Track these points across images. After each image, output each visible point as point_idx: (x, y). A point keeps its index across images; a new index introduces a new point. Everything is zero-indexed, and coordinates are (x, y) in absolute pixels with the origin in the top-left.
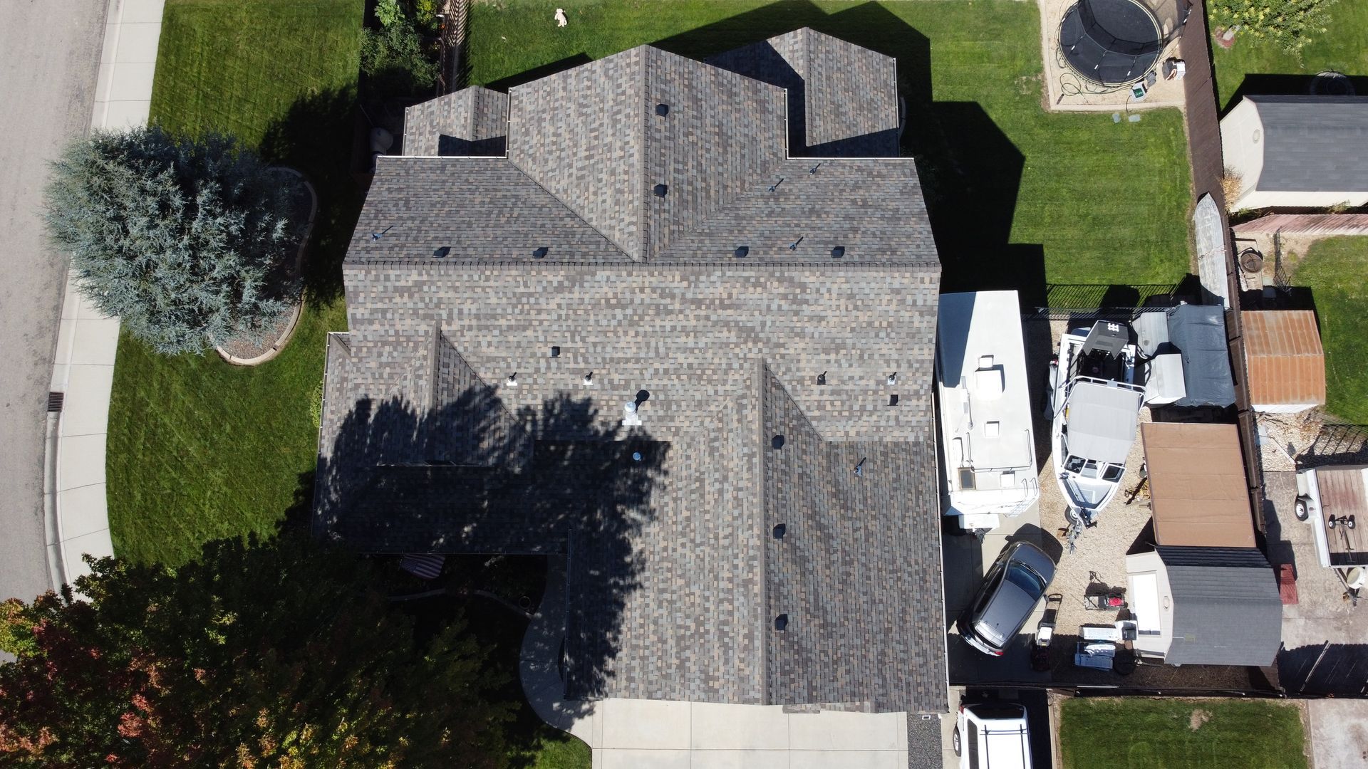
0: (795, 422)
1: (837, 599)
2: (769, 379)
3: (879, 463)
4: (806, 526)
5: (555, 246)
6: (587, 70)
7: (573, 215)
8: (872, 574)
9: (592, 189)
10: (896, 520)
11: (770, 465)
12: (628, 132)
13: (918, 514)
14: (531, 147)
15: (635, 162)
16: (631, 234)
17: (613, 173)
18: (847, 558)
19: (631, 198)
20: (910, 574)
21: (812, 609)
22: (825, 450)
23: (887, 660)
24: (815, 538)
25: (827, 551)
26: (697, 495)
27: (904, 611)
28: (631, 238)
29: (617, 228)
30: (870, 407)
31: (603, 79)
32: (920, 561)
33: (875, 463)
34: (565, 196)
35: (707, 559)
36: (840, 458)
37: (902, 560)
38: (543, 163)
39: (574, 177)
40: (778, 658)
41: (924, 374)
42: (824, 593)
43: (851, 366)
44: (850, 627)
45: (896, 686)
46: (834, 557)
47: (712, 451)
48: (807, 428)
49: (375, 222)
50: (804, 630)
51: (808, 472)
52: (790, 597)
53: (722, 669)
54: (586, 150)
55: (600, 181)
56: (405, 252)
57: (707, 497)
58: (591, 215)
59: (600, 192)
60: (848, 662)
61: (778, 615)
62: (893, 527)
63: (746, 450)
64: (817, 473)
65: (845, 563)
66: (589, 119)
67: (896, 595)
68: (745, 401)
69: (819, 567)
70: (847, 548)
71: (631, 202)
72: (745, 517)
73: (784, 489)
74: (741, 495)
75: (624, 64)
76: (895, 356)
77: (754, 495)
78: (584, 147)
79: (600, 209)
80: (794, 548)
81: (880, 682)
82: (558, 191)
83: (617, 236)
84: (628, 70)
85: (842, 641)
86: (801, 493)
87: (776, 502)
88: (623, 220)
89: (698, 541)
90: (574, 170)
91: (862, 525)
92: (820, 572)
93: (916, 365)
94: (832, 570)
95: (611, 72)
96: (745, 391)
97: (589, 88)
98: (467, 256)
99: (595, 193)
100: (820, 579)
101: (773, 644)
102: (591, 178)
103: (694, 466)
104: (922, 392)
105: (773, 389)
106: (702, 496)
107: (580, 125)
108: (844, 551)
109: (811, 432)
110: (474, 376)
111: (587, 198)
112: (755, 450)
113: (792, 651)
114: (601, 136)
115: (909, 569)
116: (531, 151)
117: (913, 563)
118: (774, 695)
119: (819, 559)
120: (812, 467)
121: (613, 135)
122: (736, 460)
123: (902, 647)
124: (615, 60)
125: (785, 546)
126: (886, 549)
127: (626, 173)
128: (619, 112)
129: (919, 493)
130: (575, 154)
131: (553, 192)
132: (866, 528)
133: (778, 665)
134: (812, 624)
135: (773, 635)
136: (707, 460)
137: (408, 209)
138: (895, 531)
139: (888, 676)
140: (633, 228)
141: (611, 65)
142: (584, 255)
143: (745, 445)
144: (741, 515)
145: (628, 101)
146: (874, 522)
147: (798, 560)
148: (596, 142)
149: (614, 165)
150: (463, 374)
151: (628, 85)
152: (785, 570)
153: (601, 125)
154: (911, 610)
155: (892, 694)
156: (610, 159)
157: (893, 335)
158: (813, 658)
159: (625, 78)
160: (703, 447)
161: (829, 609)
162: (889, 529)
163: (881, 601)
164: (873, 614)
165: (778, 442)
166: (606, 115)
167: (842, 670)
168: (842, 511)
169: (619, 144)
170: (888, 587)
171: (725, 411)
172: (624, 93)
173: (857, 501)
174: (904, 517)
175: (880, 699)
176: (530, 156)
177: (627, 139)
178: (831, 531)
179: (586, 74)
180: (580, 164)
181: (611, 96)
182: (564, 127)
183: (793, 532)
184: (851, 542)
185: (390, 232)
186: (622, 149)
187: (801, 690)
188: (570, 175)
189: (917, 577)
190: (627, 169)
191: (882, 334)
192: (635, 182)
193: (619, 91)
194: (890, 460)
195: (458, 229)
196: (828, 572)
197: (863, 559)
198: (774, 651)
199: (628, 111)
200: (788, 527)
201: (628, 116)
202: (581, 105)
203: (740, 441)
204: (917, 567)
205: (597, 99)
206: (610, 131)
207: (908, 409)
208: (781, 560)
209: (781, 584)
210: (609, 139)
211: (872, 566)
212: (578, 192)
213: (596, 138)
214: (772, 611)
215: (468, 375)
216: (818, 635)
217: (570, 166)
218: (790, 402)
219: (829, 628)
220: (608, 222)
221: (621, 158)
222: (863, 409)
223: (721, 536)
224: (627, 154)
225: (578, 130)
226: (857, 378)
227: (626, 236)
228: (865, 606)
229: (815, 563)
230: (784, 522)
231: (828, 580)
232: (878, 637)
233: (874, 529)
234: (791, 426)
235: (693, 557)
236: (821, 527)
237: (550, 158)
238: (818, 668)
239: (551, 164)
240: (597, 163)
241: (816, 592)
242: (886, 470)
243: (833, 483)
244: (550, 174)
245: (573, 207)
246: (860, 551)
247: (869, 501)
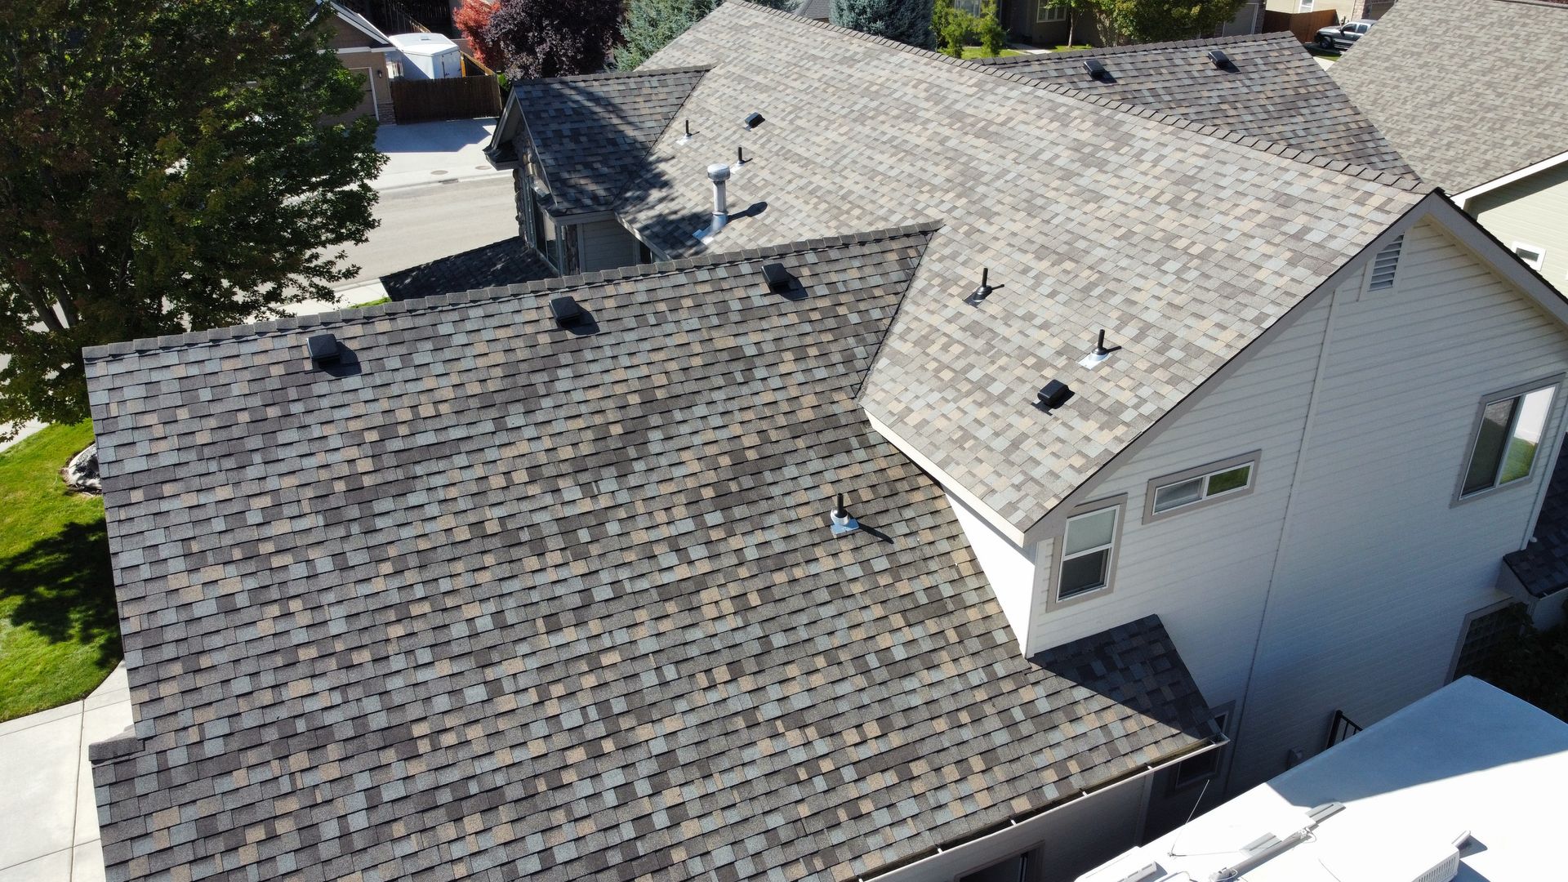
0: (854, 318)
1: (449, 521)
2: (911, 242)
3: (903, 588)
4: (619, 389)
8: (569, 635)
10: (775, 692)
11: (721, 272)
13: (835, 782)
18: (584, 535)
20: (625, 792)
21: (396, 444)
22: (836, 409)
23: (299, 761)
24: (598, 420)
25: (579, 467)
27: (491, 800)
30: (996, 389)
32: (689, 829)
33: (895, 570)
36: (843, 459)
37: (659, 747)
40: (229, 365)
41: (1174, 381)
42: (456, 476)
43: (1052, 295)
44: (378, 585)
45: (207, 829)
46: (571, 491)
48: (860, 352)
50: (328, 430)
51: (760, 373)
52: (411, 373)
60: (259, 597)
61: (351, 345)
62: (746, 683)
64: (769, 397)
65: (567, 528)
67: (536, 748)
69: (524, 447)
70: (613, 528)
73: (683, 314)
76: (1151, 317)
80: (549, 365)
81: (213, 749)
85: (324, 564)
86: (697, 362)
87: (642, 298)
91: (704, 567)
92: (509, 452)
93: (1175, 354)
94: (533, 490)
100: (491, 454)
101: (266, 343)
104: (1128, 415)
105: (893, 257)
108: (598, 520)
109: (860, 364)
110: (669, 118)
113: (256, 401)
115: (643, 788)
117: (670, 797)
118: (116, 368)
119: (547, 443)
120: (776, 382)
123: (359, 821)
125: (544, 339)
126: (670, 673)
129: (900, 762)
132: (700, 583)
133: (211, 366)
134: (353, 453)
135: (291, 340)
138: (738, 695)
139: (239, 778)
146: (727, 607)
147: (522, 380)
152: (481, 348)
154: (504, 833)
155: (172, 817)
157: (1192, 275)
161: (413, 500)
162: (736, 670)
163: (495, 689)
164: (445, 668)
165: (784, 284)
167: (231, 581)
168: (708, 493)
170: (552, 708)
173: (760, 537)
174: (796, 719)
175: (147, 763)
178: (639, 466)
183: (589, 355)
184: (638, 537)
187: (143, 448)
189: (628, 832)
191: (1171, 266)
194: (932, 626)
196: (521, 476)
197: (602, 593)
198: (246, 348)
200: (594, 340)
204: (661, 820)
207: (1064, 433)
208: (501, 334)
209: (440, 343)
211: (594, 627)
214: (357, 330)
216: (324, 475)
218: (893, 300)
219: (354, 512)
226: (1038, 321)
228: (459, 630)
229: (531, 432)
230: (603, 327)
231: (498, 482)
232: (372, 704)
233: (710, 612)
234: (842, 310)
236: (636, 432)
241: (440, 451)
242: (897, 621)
243: (769, 450)
246: (624, 574)
247: (780, 578)
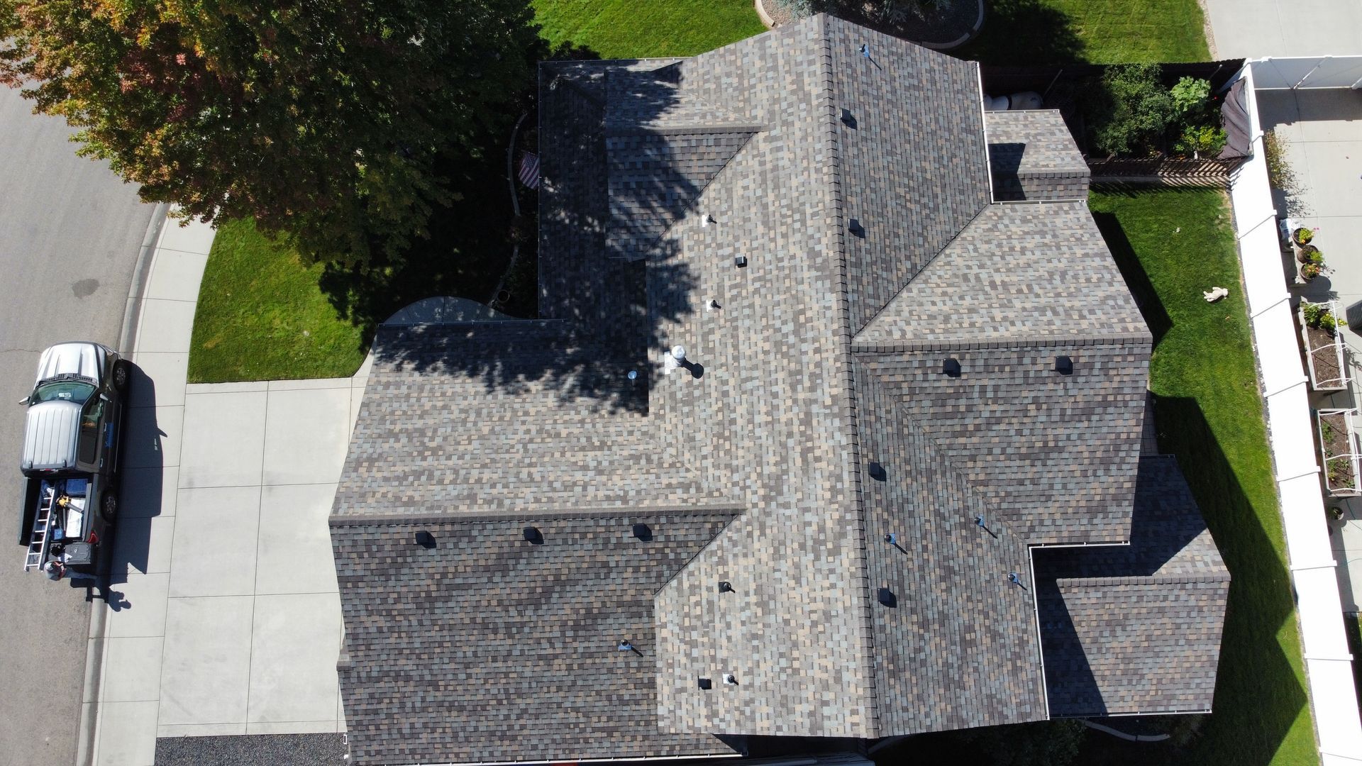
0: (672, 556)
1: (462, 615)
2: (723, 519)
3: (640, 675)
4: (545, 573)
5: (868, 246)
6: (1113, 277)
7: (915, 272)
8: (500, 664)
9: (950, 290)
10: (572, 699)
11: (613, 522)
12: (1029, 324)
13: (583, 731)
14: (1006, 226)
15: (986, 334)
16: (890, 333)
17: (971, 310)
18: (514, 630)
19: (937, 331)
20: (507, 717)
21: (446, 581)
22: (643, 598)
23: (401, 683)
24: (532, 585)
25: (519, 602)
26: (586, 444)
27: (461, 709)
28: (884, 333)
29: (898, 318)
30: (695, 653)
31: (1101, 294)
32: (525, 732)
33: (639, 669)
34: (942, 263)
35: (507, 456)
36: (637, 620)
37: (523, 706)
38: (986, 239)
39: (968, 271)
40: (384, 537)
41: (738, 723)
42: (468, 598)
43: (743, 623)
44: (433, 633)
45: (372, 696)
46: (513, 612)
47: (636, 458)
48: (667, 573)
49: (886, 52)
50: (421, 571)
51: (612, 576)
52: (457, 551)
53: (379, 475)
54: (1002, 281)
55: (962, 298)
56: (845, 79)
57: (581, 454)
58: (915, 291)
59: (947, 298)
60: (391, 630)
61: (434, 535)
62: (562, 694)
63: (632, 493)
64: (612, 587)
65: (508, 626)
66: (1045, 283)
67: (480, 697)
68: (693, 491)
69: (498, 591)
70: (526, 630)
71: (932, 331)
72: (550, 494)
73: (586, 541)
74: (578, 489)
75: (1124, 315)
76: (757, 683)
77: (576, 503)
78: (1007, 279)
79: (924, 300)
80: (517, 557)
81: (374, 674)
82: (949, 256)
83: (886, 319)
84: (1115, 320)
85: (415, 623)
86: (585, 565)
87: (568, 530)
88: (908, 323)
89: (530, 446)
90: (976, 270)
91: (558, 651)
92: (492, 592)
93: (748, 711)
94: (498, 609)
95: (1111, 302)
96: (706, 491)
97: (1088, 280)
98: (846, 147)
99: (944, 294)
100: (484, 592)
101: (399, 529)
102: (965, 288)
103: (620, 439)
104: (716, 721)
105: (708, 526)
106: (583, 449)
107: (1037, 274)
108: (523, 624)
109: (663, 579)
110: (710, 178)
111: (938, 286)
112: (631, 503)
113: (394, 554)
114: (1022, 296)
115: (513, 717)
116: (1001, 226)
117: (522, 722)
118: (341, 531)
119: (508, 591)
120: (619, 581)
121: (1024, 309)
122: (621, 483)
123: (418, 705)
124: (1128, 306)
125: (517, 544)
126: (534, 685)
127: (972, 325)
128: (1055, 313)
129: (610, 731)
130: (997, 270)
131: (947, 251)
132: (556, 656)
133: (377, 536)
134: (429, 582)
135: (409, 529)
136: (625, 453)
137: (908, 88)
138: (557, 697)
139: (382, 684)
140: (897, 335)
141: (1121, 302)
142: (858, 280)
143: (638, 492)
144: (554, 490)
145: (1070, 322)
146: (564, 667)
147: (504, 562)
148: (1013, 291)
149: (983, 312)
150: (710, 163)
151: (1093, 321)
152: (488, 544)
153: (1038, 296)
154: (464, 718)
155: (362, 691)
156: (990, 306)
157: (783, 677)
158: (391, 583)
159: (1104, 318)
160: (641, 448)
161: (450, 604)
162: (559, 689)
163: (469, 676)
164: (453, 666)
165: (643, 533)
166: (1052, 300)
167: (382, 622)
168: (571, 623)
169: (1011, 315)
170: (488, 686)
171: (683, 469)
172: (1082, 317)
173: (586, 644)
174: (576, 710)
175: (354, 674)
176: (995, 226)
177: (1018, 324)
178: (545, 607)
179: (1108, 276)
180: (984, 275)
181: (1077, 304)
182: (1034, 258)
183: (536, 554)
184: (537, 635)
185: (873, 66)
186: (1005, 319)
187: (351, 567)
188: (969, 267)
189: (505, 728)
190: (977, 325)
191: (783, 662)
192: (959, 335)
193: (1085, 313)
194: (645, 691)
195: (884, 141)
196: (494, 603)
197: (516, 653)
198: (391, 530)
199: (1058, 323)
200: (540, 548)
201: (1050, 323)
202: (1063, 275)
203: (644, 486)
204: (517, 727)
205: (1072, 290)
206: (1028, 305)
207: (696, 704)
208: (499, 539)
209: (472, 539)
210: (1018, 304)
211: (510, 663)
212: (948, 276)
213: (1020, 291)
214: (437, 528)
215: (710, 170)
216: (418, 589)
217: (982, 266)
218: (696, 549)
219: (427, 605)
220: (906, 309)
221: (993, 319)
222: (693, 644)
223: (533, 470)
224: (998, 325)
225: (1030, 272)
226: (729, 633)
227: (887, 328)
228: (460, 654)
229: (502, 585)
230: (546, 542)
231: (484, 603)
232: (426, 672)
233: (556, 667)
234: (667, 551)
235: (512, 442)
236: (547, 593)
237: (993, 246)
238: (380, 590)
239: (983, 248)
240: (986, 293)
241: (465, 587)
242: (631, 686)
243: (604, 610)
244: (971, 247)
245: (927, 273)
246: (526, 648)
247: (589, 661)
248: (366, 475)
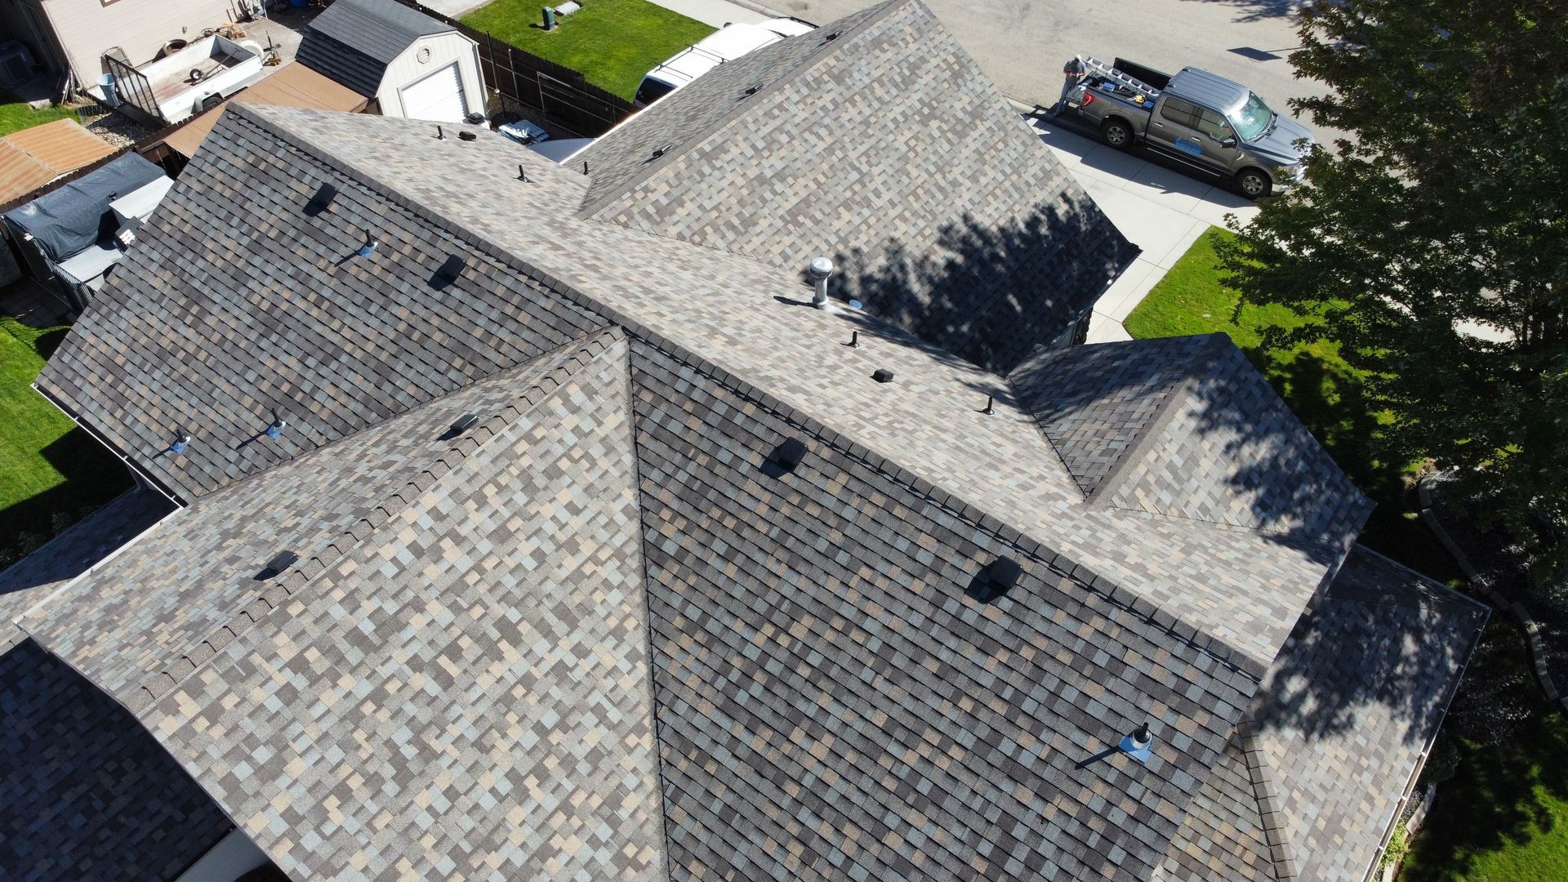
5: (744, 468)
6: (297, 850)
7: (652, 553)
9: (571, 564)
12: (390, 570)
14: (594, 842)
15: (444, 492)
16: (590, 392)
17: (502, 535)
19: (523, 446)
26: (812, 211)
28: (596, 385)
29: (601, 432)
31: (297, 767)
34: (630, 624)
35: (862, 149)
38: (605, 765)
39: (577, 637)
47: (749, 223)
49: (1118, 817)
53: (934, 62)
54: (500, 657)
55: (539, 556)
56: (1085, 632)
57: (803, 194)
58: (621, 519)
59: (562, 537)
63: (707, 170)
66: (424, 715)
68: (651, 210)
71: (528, 437)
72: (778, 122)
74: (760, 144)
75: (218, 732)
77: (744, 124)
78: (497, 669)
79: (594, 506)
82: (632, 656)
83: (616, 420)
84: (229, 702)
88: (576, 430)
89: (854, 176)
90: (563, 653)
95: (263, 755)
96: (637, 217)
97: (343, 793)
98: (942, 536)
99: (572, 547)
102: (550, 586)
103: (787, 240)
106: (806, 201)
107: (454, 731)
111: (593, 559)
112: (696, 156)
114: (444, 641)
116: (604, 832)
121: (418, 606)
122: (730, 177)
124: (221, 770)
127: (481, 501)
128: (356, 637)
130: (527, 681)
131: (642, 669)
136: (763, 224)
137: (1007, 821)
140: (576, 395)
141: (243, 771)
142: (703, 410)
143: (702, 175)
144: (779, 129)
145: (315, 633)
148: (465, 642)
149: (485, 546)
151: (271, 668)
153: (415, 664)
156: (478, 568)
159: (258, 695)
160: (756, 241)
166: (384, 671)
169: (433, 572)
171: (687, 234)
172: (299, 664)
176: (613, 822)
177: (406, 558)
179: (311, 841)
180: (541, 646)
181: (329, 698)
182: (487, 780)
185: (1094, 746)
186: (437, 555)
188: (580, 651)
190: (471, 505)
192: (485, 460)
193: (300, 682)
195: (918, 655)
199: (338, 613)
201: (351, 602)
202: (403, 777)
203: (704, 186)
205: (360, 736)
206: (417, 622)
210: (438, 611)
212: (598, 597)
213: (454, 652)
217: (561, 671)
220: (604, 464)
221: (459, 540)
223: (822, 146)
224: (441, 528)
225: (463, 727)
227: (600, 399)
235: (876, 171)
237: (580, 752)
239: (595, 736)
240: (505, 598)
244: (614, 715)
245: (634, 580)
248: (943, 55)
